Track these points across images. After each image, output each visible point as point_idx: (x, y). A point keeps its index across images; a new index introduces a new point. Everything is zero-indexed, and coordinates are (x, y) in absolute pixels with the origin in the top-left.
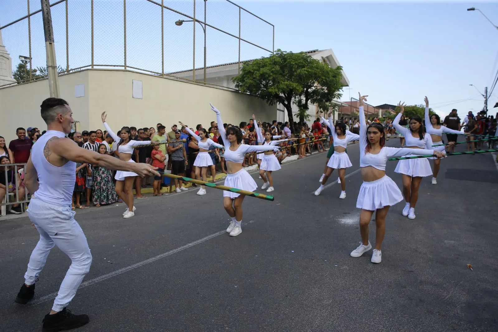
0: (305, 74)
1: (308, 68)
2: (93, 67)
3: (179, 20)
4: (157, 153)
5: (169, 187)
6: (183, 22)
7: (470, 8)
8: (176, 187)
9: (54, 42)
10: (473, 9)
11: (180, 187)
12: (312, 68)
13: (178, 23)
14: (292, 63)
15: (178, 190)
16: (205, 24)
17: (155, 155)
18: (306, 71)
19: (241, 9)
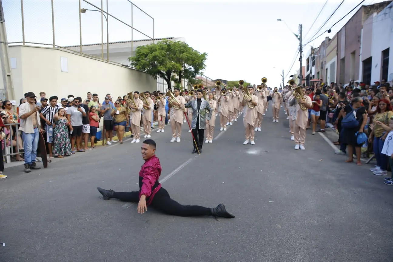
0: (186, 57)
1: (187, 53)
2: (24, 44)
3: (83, 9)
4: (94, 115)
5: (102, 141)
6: (86, 11)
7: (279, 19)
8: (107, 140)
9: (4, 21)
10: (280, 20)
11: (110, 140)
12: (189, 53)
13: (82, 11)
14: (176, 49)
15: (109, 143)
16: (107, 14)
17: (92, 116)
18: (186, 55)
19: (133, 5)
